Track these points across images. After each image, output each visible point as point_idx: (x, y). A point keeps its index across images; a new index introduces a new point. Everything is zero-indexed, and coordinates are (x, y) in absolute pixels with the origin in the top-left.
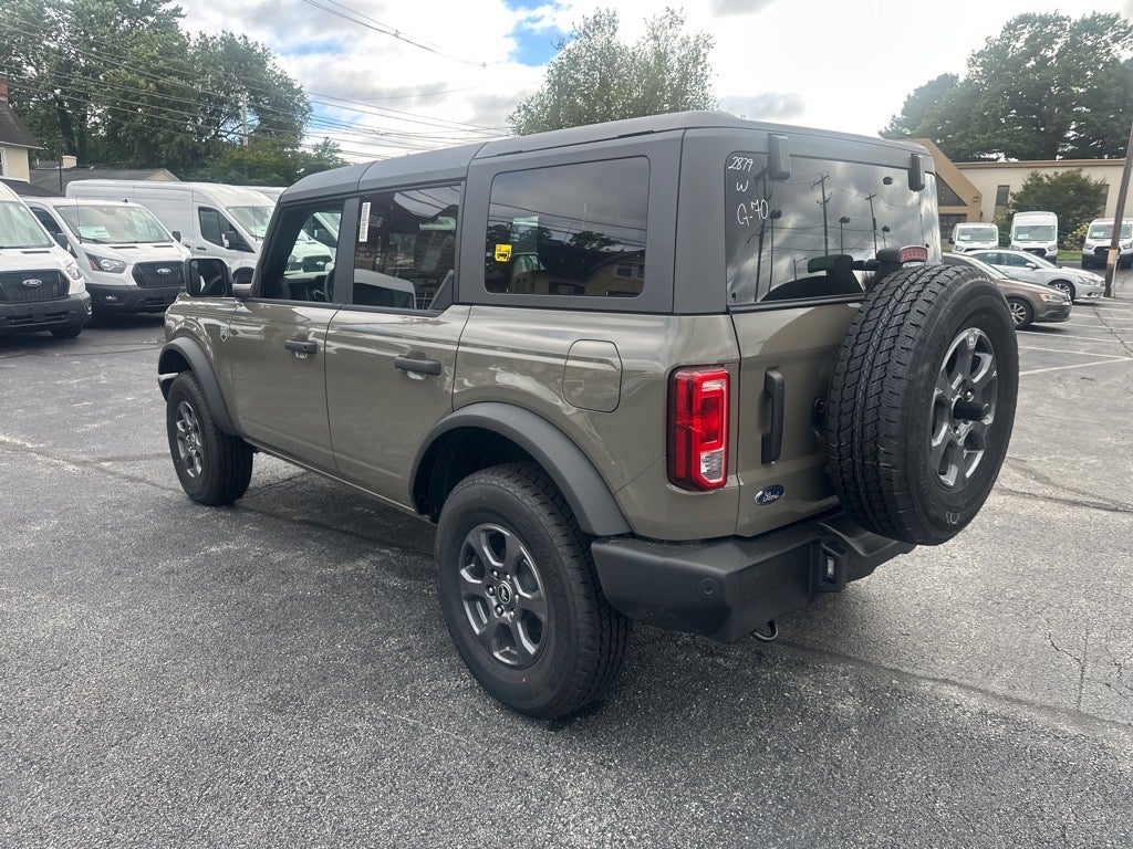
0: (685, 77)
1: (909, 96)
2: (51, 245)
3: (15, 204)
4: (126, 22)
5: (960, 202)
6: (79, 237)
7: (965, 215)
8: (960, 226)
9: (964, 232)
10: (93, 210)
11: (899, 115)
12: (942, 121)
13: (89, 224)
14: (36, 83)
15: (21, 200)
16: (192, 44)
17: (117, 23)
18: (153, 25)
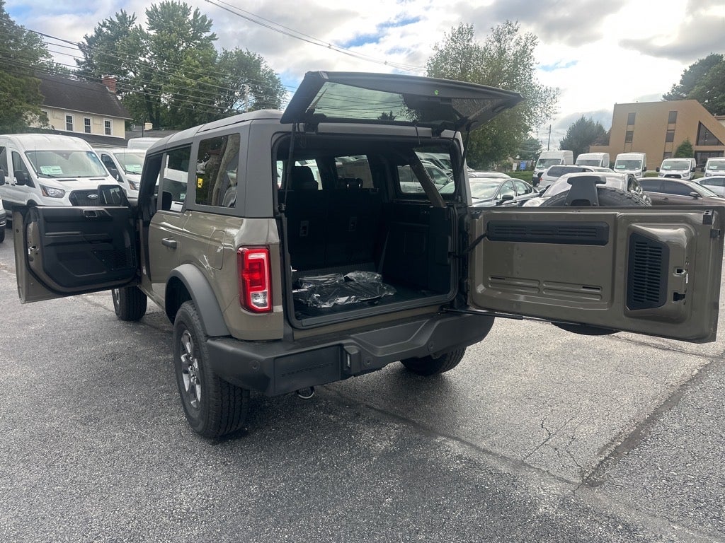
0: (516, 64)
1: (685, 71)
2: (107, 175)
3: (89, 153)
4: (184, 44)
5: (719, 143)
6: (125, 171)
7: (723, 152)
8: (710, 160)
9: (712, 164)
10: (135, 155)
11: (678, 84)
12: (710, 88)
13: (132, 163)
14: (134, 81)
15: (93, 150)
16: (219, 55)
17: (179, 45)
18: (199, 46)
